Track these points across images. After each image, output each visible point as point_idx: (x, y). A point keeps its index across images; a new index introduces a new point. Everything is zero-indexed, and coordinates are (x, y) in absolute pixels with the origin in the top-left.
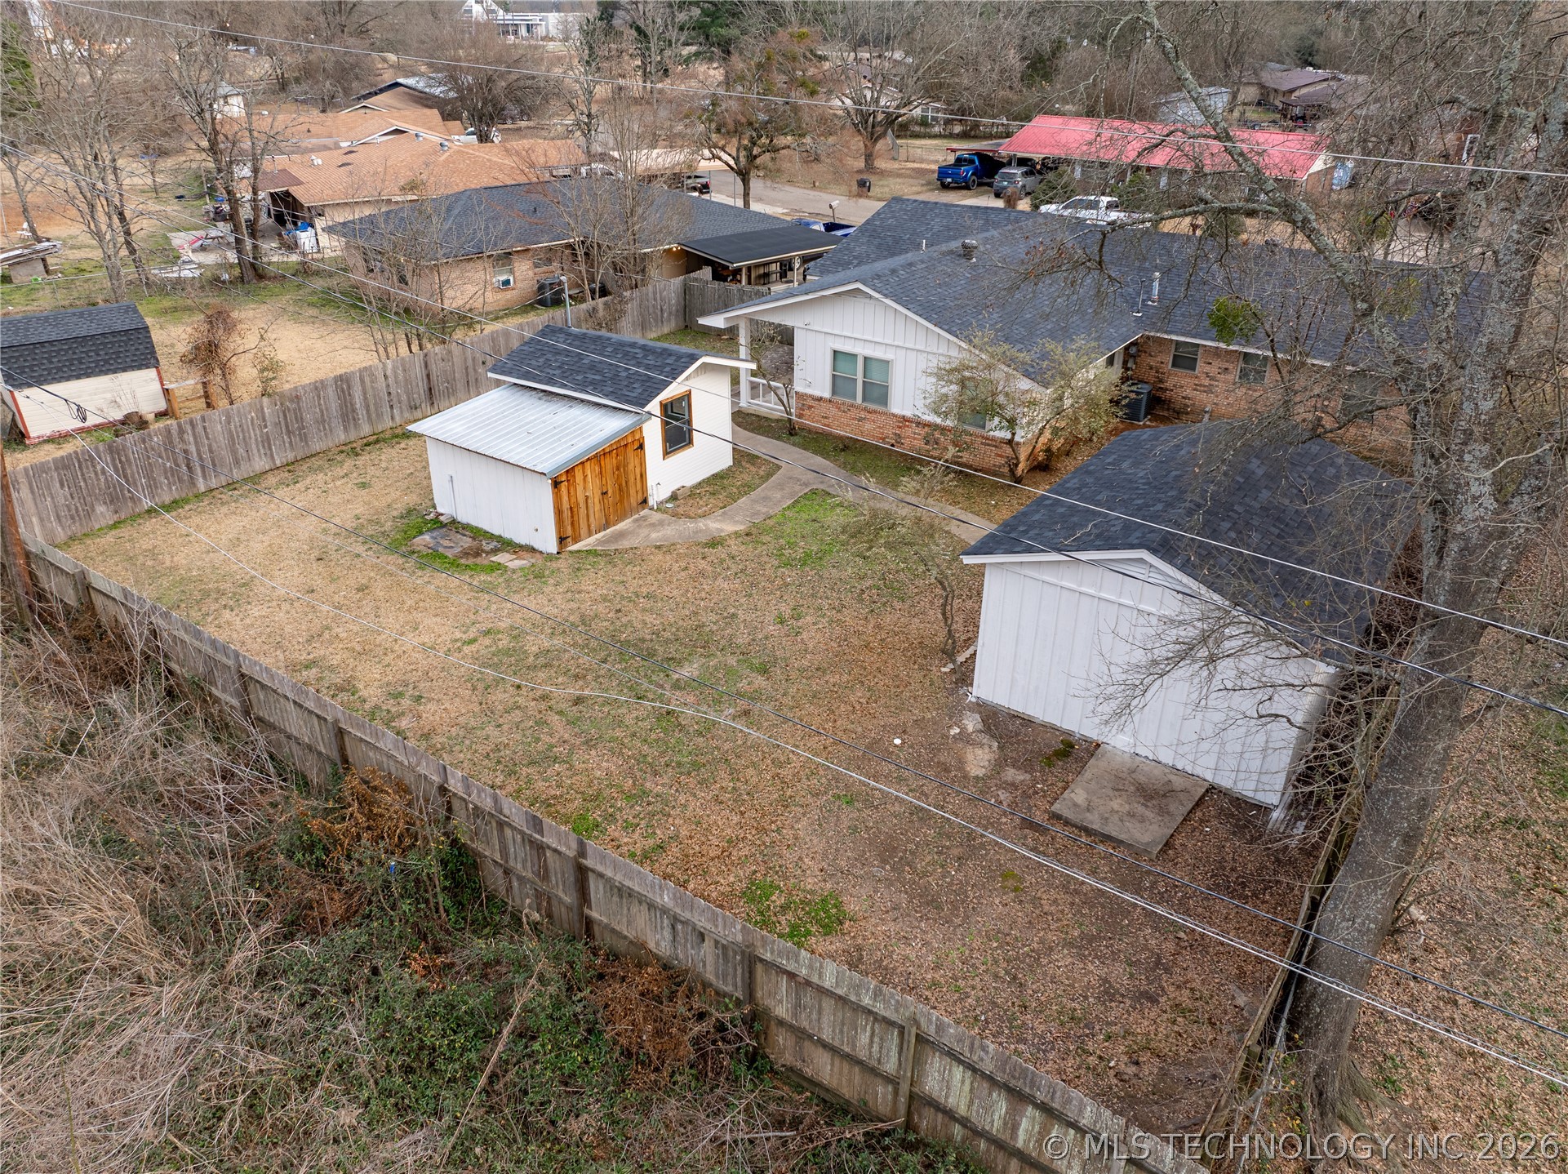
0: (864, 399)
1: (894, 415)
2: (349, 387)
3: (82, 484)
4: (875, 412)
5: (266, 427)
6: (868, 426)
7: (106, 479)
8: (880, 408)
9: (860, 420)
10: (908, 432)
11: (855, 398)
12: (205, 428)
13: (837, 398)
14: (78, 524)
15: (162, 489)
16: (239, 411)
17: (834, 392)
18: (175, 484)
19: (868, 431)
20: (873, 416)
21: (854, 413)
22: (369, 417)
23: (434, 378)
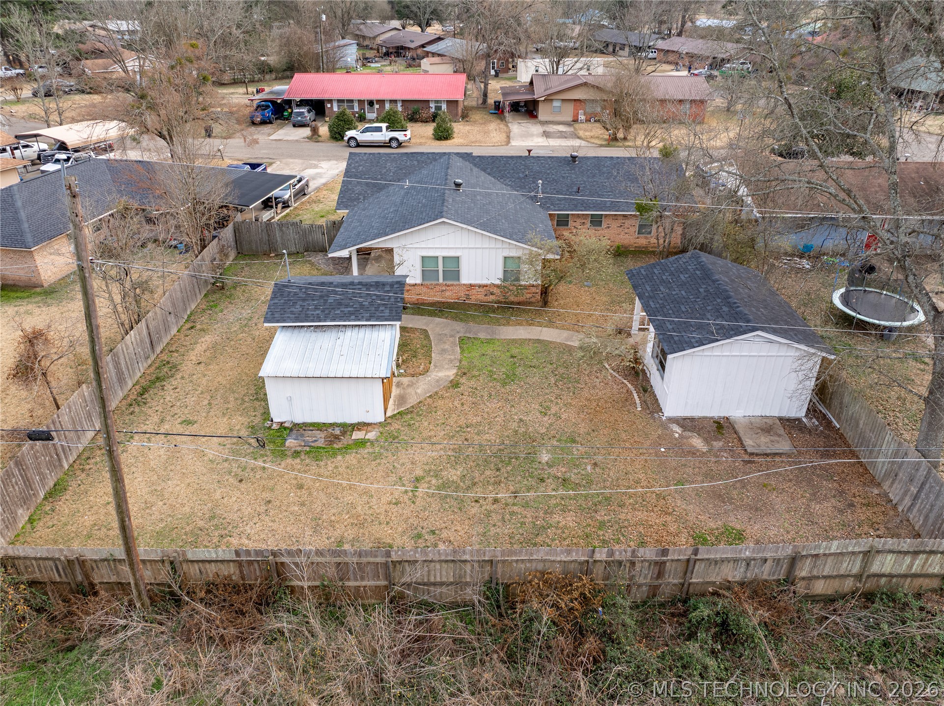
0: (444, 280)
1: (464, 285)
2: (118, 359)
3: (8, 498)
4: (452, 285)
5: (87, 406)
6: (448, 294)
7: (19, 488)
8: (456, 283)
9: (443, 291)
10: (474, 292)
11: (438, 280)
12: (60, 422)
13: (426, 282)
14: (11, 530)
15: (48, 479)
16: (74, 402)
17: (423, 279)
18: (53, 471)
19: (449, 296)
20: (451, 288)
21: (438, 288)
22: (130, 375)
23: (152, 334)
